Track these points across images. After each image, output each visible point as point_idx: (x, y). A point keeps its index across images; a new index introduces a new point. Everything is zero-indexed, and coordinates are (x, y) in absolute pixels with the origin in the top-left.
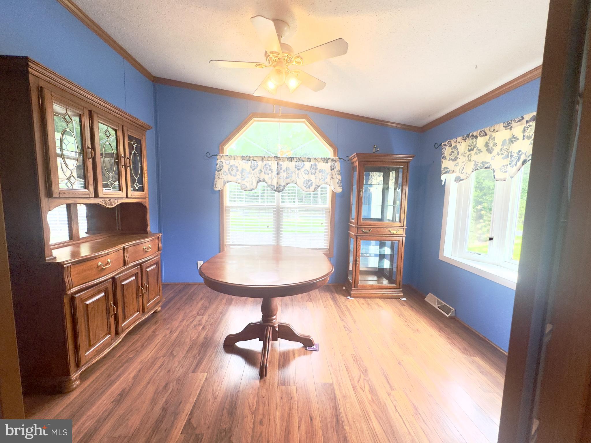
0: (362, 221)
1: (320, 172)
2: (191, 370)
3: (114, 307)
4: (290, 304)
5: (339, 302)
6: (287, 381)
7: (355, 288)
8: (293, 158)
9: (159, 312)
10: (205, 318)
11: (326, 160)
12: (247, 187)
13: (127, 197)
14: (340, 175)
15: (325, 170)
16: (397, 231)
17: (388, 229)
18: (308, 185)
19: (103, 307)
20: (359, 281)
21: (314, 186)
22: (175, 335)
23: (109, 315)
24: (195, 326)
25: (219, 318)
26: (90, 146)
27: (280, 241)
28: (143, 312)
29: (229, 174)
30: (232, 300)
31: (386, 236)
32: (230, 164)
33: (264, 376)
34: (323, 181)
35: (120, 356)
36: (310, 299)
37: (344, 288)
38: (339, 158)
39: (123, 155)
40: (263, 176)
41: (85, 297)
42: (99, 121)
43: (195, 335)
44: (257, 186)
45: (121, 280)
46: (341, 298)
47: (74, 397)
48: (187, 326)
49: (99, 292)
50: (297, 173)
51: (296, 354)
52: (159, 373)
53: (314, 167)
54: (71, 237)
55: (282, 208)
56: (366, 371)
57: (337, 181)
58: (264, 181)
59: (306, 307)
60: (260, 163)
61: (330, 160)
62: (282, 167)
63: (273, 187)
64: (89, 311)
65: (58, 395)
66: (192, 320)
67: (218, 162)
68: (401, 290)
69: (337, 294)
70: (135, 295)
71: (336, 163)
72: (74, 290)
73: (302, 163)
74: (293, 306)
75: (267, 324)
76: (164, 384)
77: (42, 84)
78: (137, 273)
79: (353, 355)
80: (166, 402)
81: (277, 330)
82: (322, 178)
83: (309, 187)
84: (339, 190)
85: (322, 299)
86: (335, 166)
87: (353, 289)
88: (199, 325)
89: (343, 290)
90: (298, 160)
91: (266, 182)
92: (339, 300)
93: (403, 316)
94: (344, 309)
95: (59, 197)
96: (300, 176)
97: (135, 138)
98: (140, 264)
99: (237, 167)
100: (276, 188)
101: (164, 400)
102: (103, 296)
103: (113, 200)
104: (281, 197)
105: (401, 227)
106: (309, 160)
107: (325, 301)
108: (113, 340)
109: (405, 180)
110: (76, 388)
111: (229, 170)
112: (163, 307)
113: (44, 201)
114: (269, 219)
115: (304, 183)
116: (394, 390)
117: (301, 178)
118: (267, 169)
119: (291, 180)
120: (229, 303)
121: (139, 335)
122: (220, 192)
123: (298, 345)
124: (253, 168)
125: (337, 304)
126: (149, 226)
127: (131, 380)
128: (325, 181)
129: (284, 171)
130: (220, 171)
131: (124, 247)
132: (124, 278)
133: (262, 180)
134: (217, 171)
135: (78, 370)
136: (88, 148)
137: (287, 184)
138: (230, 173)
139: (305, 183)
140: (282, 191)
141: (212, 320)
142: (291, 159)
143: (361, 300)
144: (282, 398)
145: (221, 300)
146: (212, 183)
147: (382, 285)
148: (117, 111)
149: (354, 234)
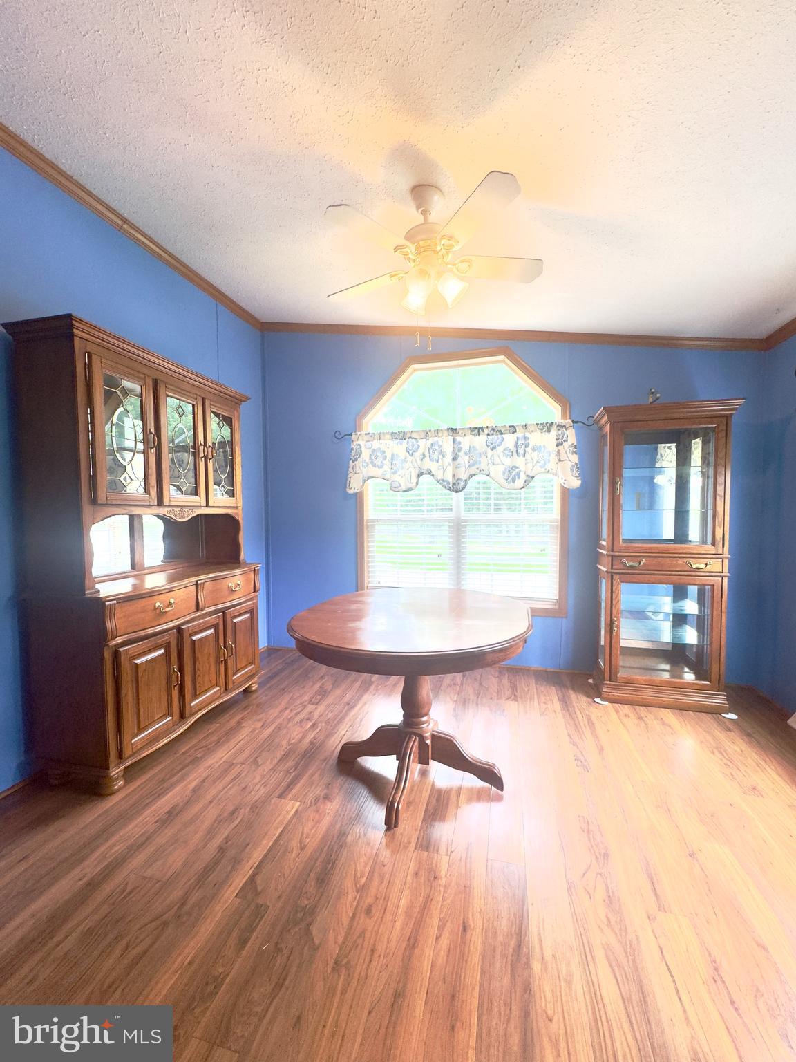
0: (621, 543)
1: (534, 450)
2: (277, 793)
3: (178, 674)
4: (473, 702)
5: (574, 707)
6: (434, 845)
7: (610, 680)
8: (482, 428)
9: (254, 691)
10: (319, 710)
11: (547, 427)
12: (400, 486)
13: (207, 505)
14: (576, 454)
15: (544, 446)
16: (706, 565)
17: (685, 560)
18: (511, 477)
19: (162, 671)
20: (620, 669)
21: (523, 478)
22: (268, 731)
23: (171, 688)
24: (301, 721)
25: (341, 712)
26: (153, 430)
27: (462, 583)
28: (226, 689)
29: (370, 465)
30: (371, 683)
31: (679, 575)
32: (373, 448)
33: (393, 826)
34: (541, 467)
35: (184, 754)
36: (515, 695)
37: (591, 681)
38: (573, 422)
39: (202, 443)
40: (428, 464)
41: (135, 652)
42: (168, 393)
43: (298, 734)
44: (417, 484)
45: (191, 632)
46: (580, 701)
47: (111, 804)
48: (289, 720)
49: (156, 648)
50: (489, 457)
51: (463, 796)
52: (230, 789)
53: (523, 442)
54: (133, 566)
55: (466, 521)
56: (606, 855)
57: (569, 465)
58: (429, 472)
59: (504, 710)
60: (422, 442)
61: (555, 427)
62: (461, 446)
63: (445, 483)
64: (140, 675)
65: (93, 798)
66: (300, 709)
67: (354, 445)
68: (724, 695)
69: (573, 689)
70: (212, 660)
71: (567, 432)
72: (119, 640)
73: (499, 436)
74: (477, 704)
75: (411, 730)
76: (232, 808)
77: (90, 348)
78: (218, 624)
79: (581, 818)
80: (227, 840)
81: (427, 744)
82: (538, 462)
83: (514, 481)
84: (575, 483)
85: (539, 698)
86: (565, 436)
87: (606, 682)
88: (308, 719)
89: (590, 685)
90: (492, 432)
91: (433, 475)
92: (574, 704)
93: (720, 753)
94: (582, 721)
95: (107, 504)
96: (497, 460)
97: (223, 415)
98: (223, 611)
99: (384, 452)
100: (451, 486)
101: (226, 833)
102: (161, 655)
103: (186, 510)
104: (463, 501)
105: (717, 556)
106: (513, 429)
107: (545, 703)
108: (175, 725)
109: (721, 455)
110: (118, 790)
111: (370, 458)
112: (261, 685)
113: (87, 509)
114: (444, 539)
115: (504, 473)
116: (665, 911)
117: (498, 464)
118: (434, 453)
119: (478, 469)
120: (365, 687)
121: (218, 725)
122: (358, 496)
123: (470, 781)
124: (411, 452)
125: (568, 710)
126: (242, 553)
127: (188, 792)
128: (546, 467)
129: (466, 454)
130: (356, 460)
131: (197, 581)
132: (196, 630)
133: (425, 472)
134: (351, 461)
135: (120, 763)
136: (151, 433)
137: (471, 476)
138: (372, 463)
139: (506, 473)
140: (463, 489)
141: (330, 715)
142: (478, 430)
143: (626, 709)
144: (416, 873)
145: (355, 681)
146: (345, 482)
147: (681, 681)
148: (194, 377)
149: (605, 570)
